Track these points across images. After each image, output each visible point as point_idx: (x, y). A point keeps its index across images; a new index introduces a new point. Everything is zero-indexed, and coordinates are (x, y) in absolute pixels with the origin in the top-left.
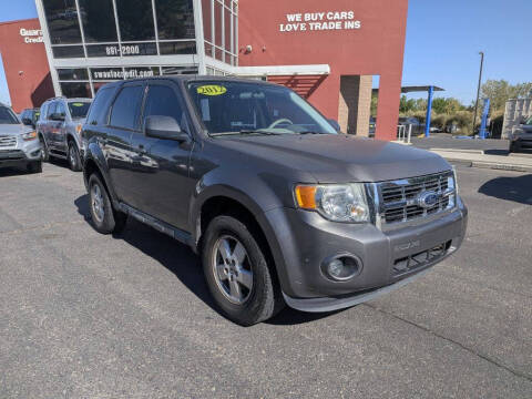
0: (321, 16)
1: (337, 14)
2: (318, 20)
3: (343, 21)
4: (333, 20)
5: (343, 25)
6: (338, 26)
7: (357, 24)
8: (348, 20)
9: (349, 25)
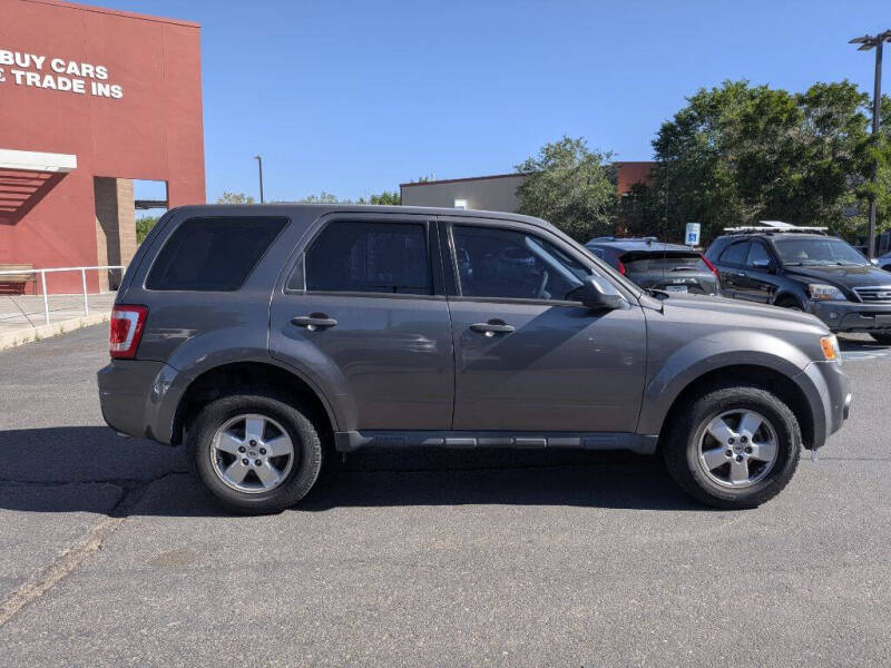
0: (39, 62)
1: (73, 64)
2: (33, 68)
3: (88, 80)
4: (64, 74)
5: (88, 87)
6: (78, 86)
7: (117, 91)
8: (97, 80)
9: (99, 89)
